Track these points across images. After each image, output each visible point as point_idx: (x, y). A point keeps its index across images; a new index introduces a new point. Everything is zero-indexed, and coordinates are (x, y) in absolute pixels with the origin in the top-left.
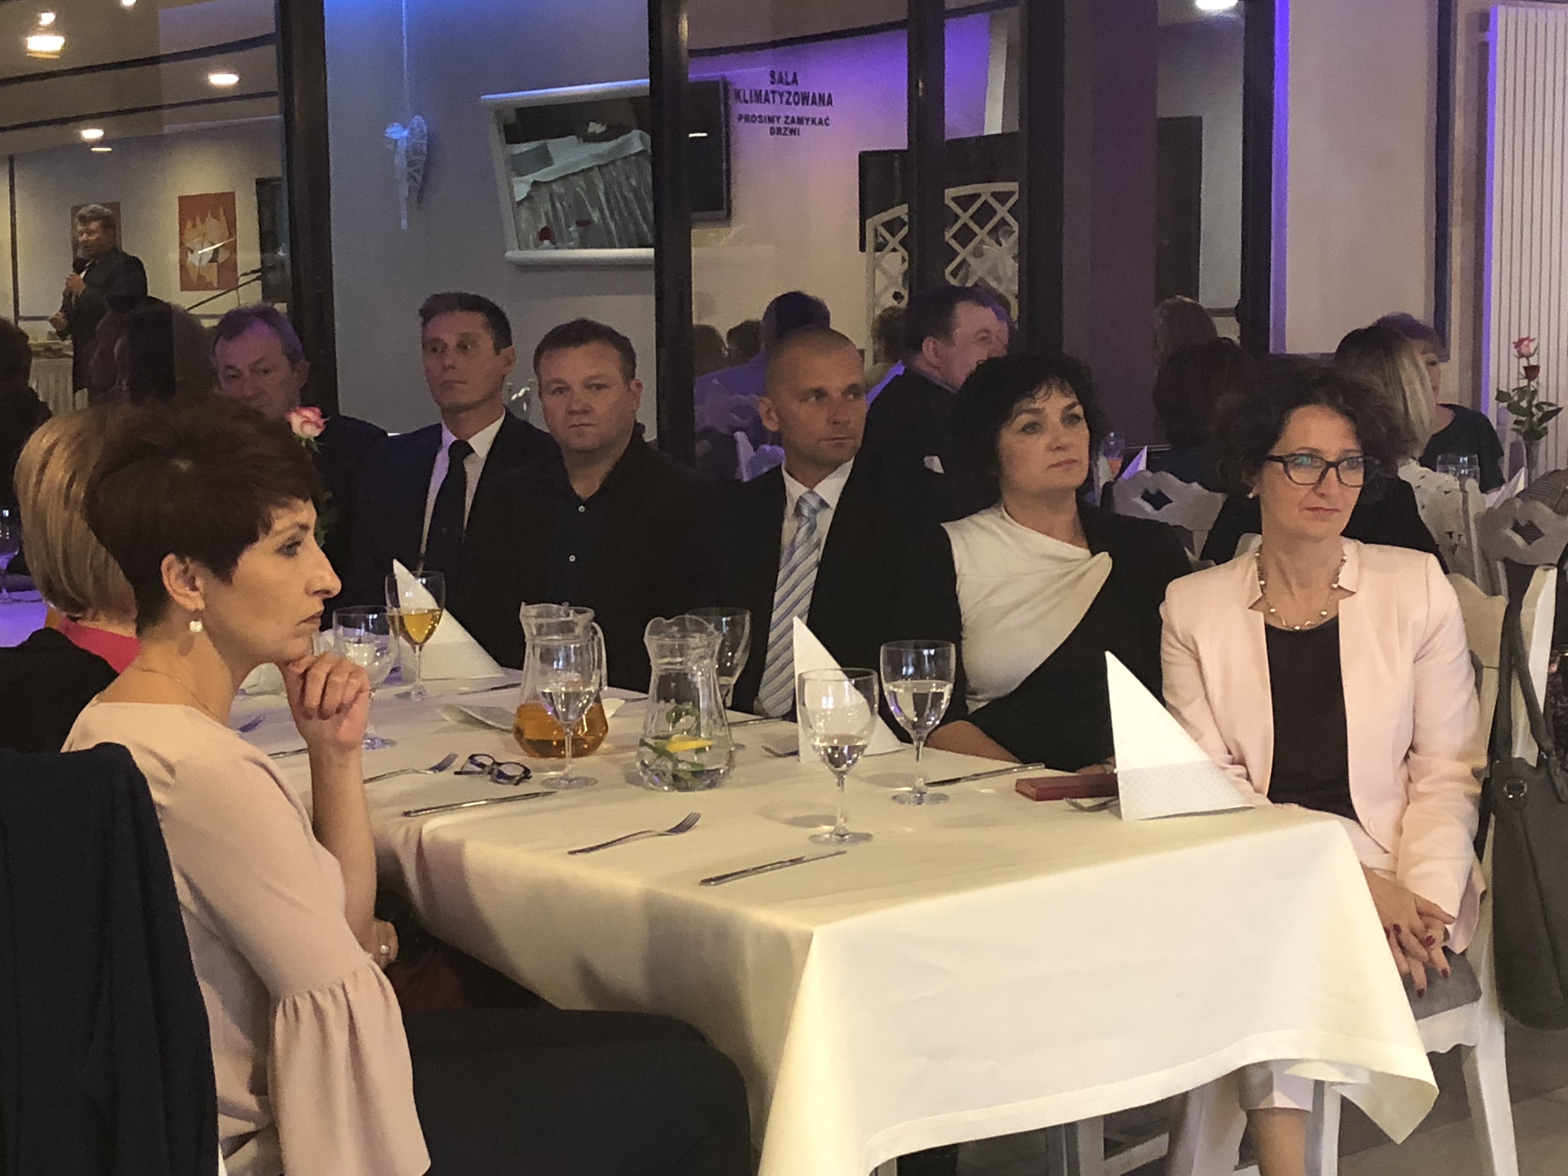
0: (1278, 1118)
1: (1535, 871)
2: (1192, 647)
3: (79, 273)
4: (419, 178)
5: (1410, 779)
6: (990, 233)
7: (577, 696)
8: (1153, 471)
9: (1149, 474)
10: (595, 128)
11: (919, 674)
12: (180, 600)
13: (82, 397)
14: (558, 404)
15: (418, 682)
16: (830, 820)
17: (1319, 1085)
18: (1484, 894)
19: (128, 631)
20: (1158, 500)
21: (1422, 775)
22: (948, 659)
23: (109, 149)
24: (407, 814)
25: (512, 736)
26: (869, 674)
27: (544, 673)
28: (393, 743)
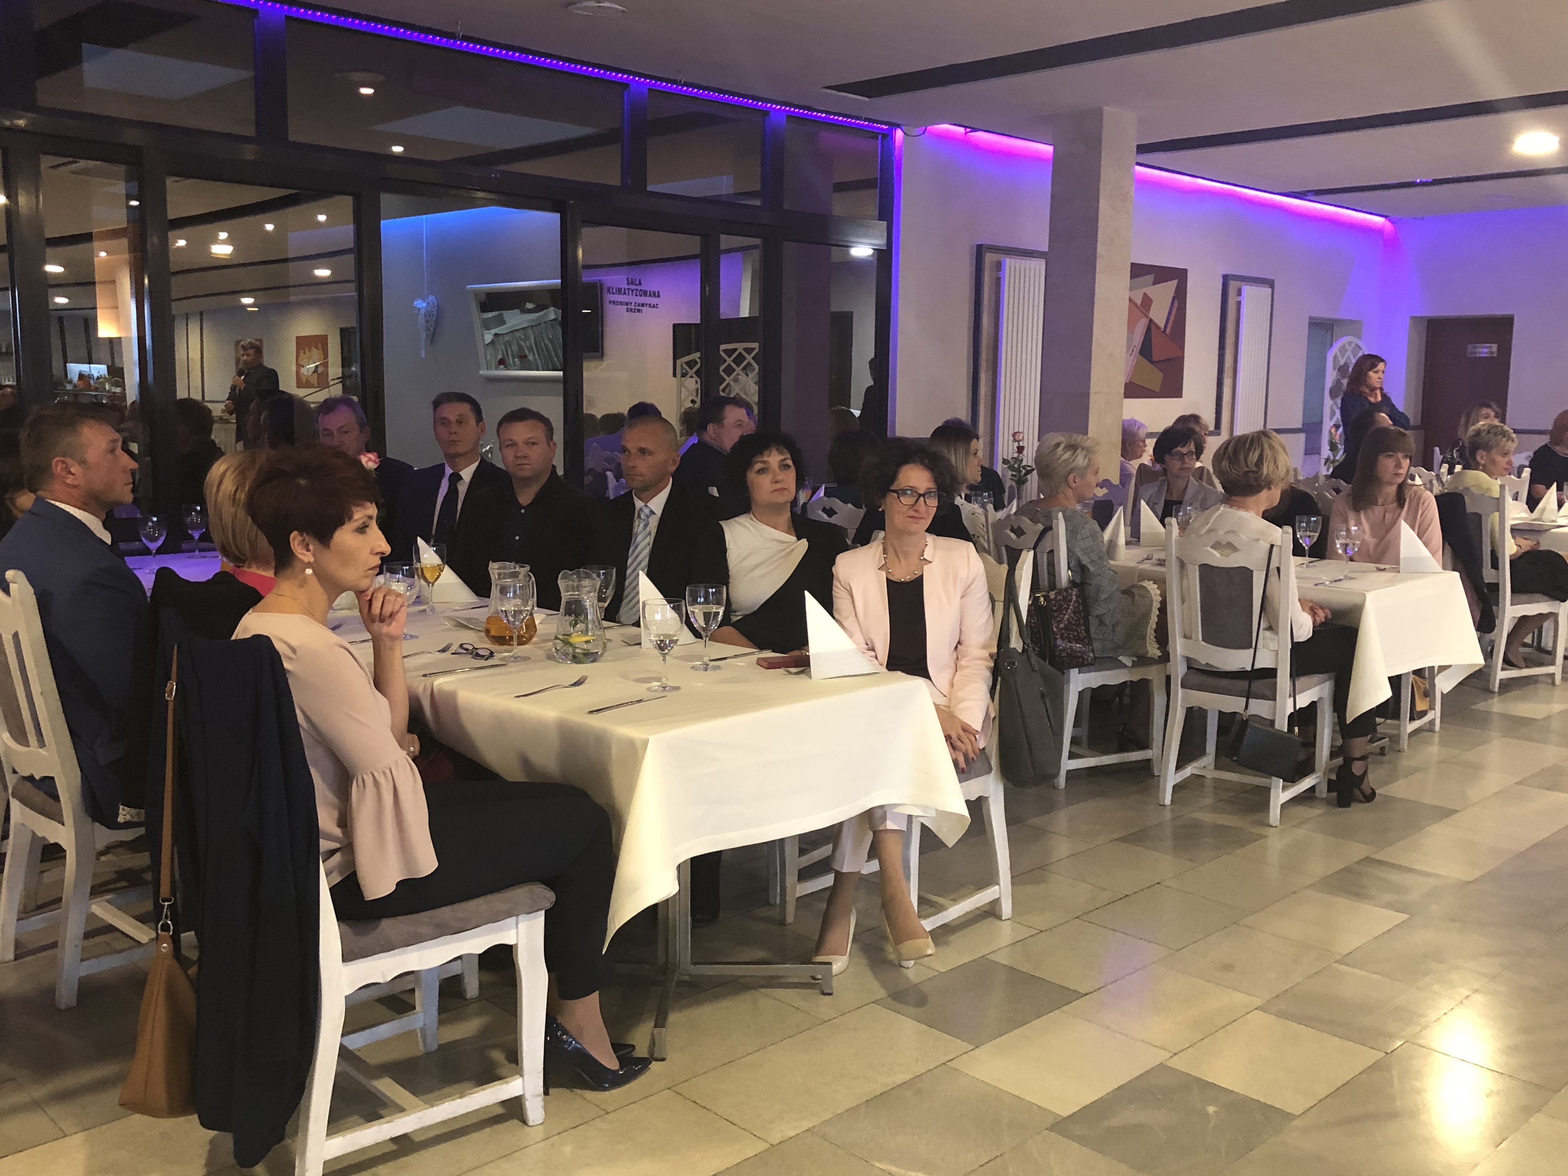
0: (889, 835)
1: (1020, 706)
2: (848, 588)
3: (240, 376)
4: (432, 330)
5: (957, 658)
6: (743, 369)
7: (521, 612)
8: (828, 497)
9: (826, 499)
10: (530, 306)
11: (707, 602)
12: (300, 556)
13: (241, 443)
14: (510, 453)
15: (431, 603)
16: (658, 679)
17: (910, 817)
18: (994, 718)
19: (270, 574)
20: (830, 512)
21: (964, 657)
22: (722, 594)
23: (257, 309)
24: (425, 675)
25: (483, 634)
26: (680, 601)
27: (501, 600)
28: (417, 637)
